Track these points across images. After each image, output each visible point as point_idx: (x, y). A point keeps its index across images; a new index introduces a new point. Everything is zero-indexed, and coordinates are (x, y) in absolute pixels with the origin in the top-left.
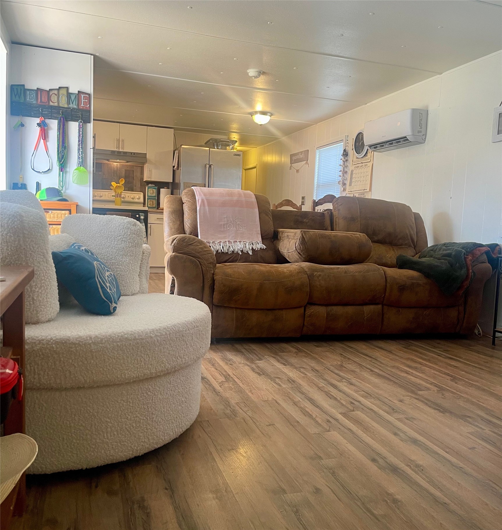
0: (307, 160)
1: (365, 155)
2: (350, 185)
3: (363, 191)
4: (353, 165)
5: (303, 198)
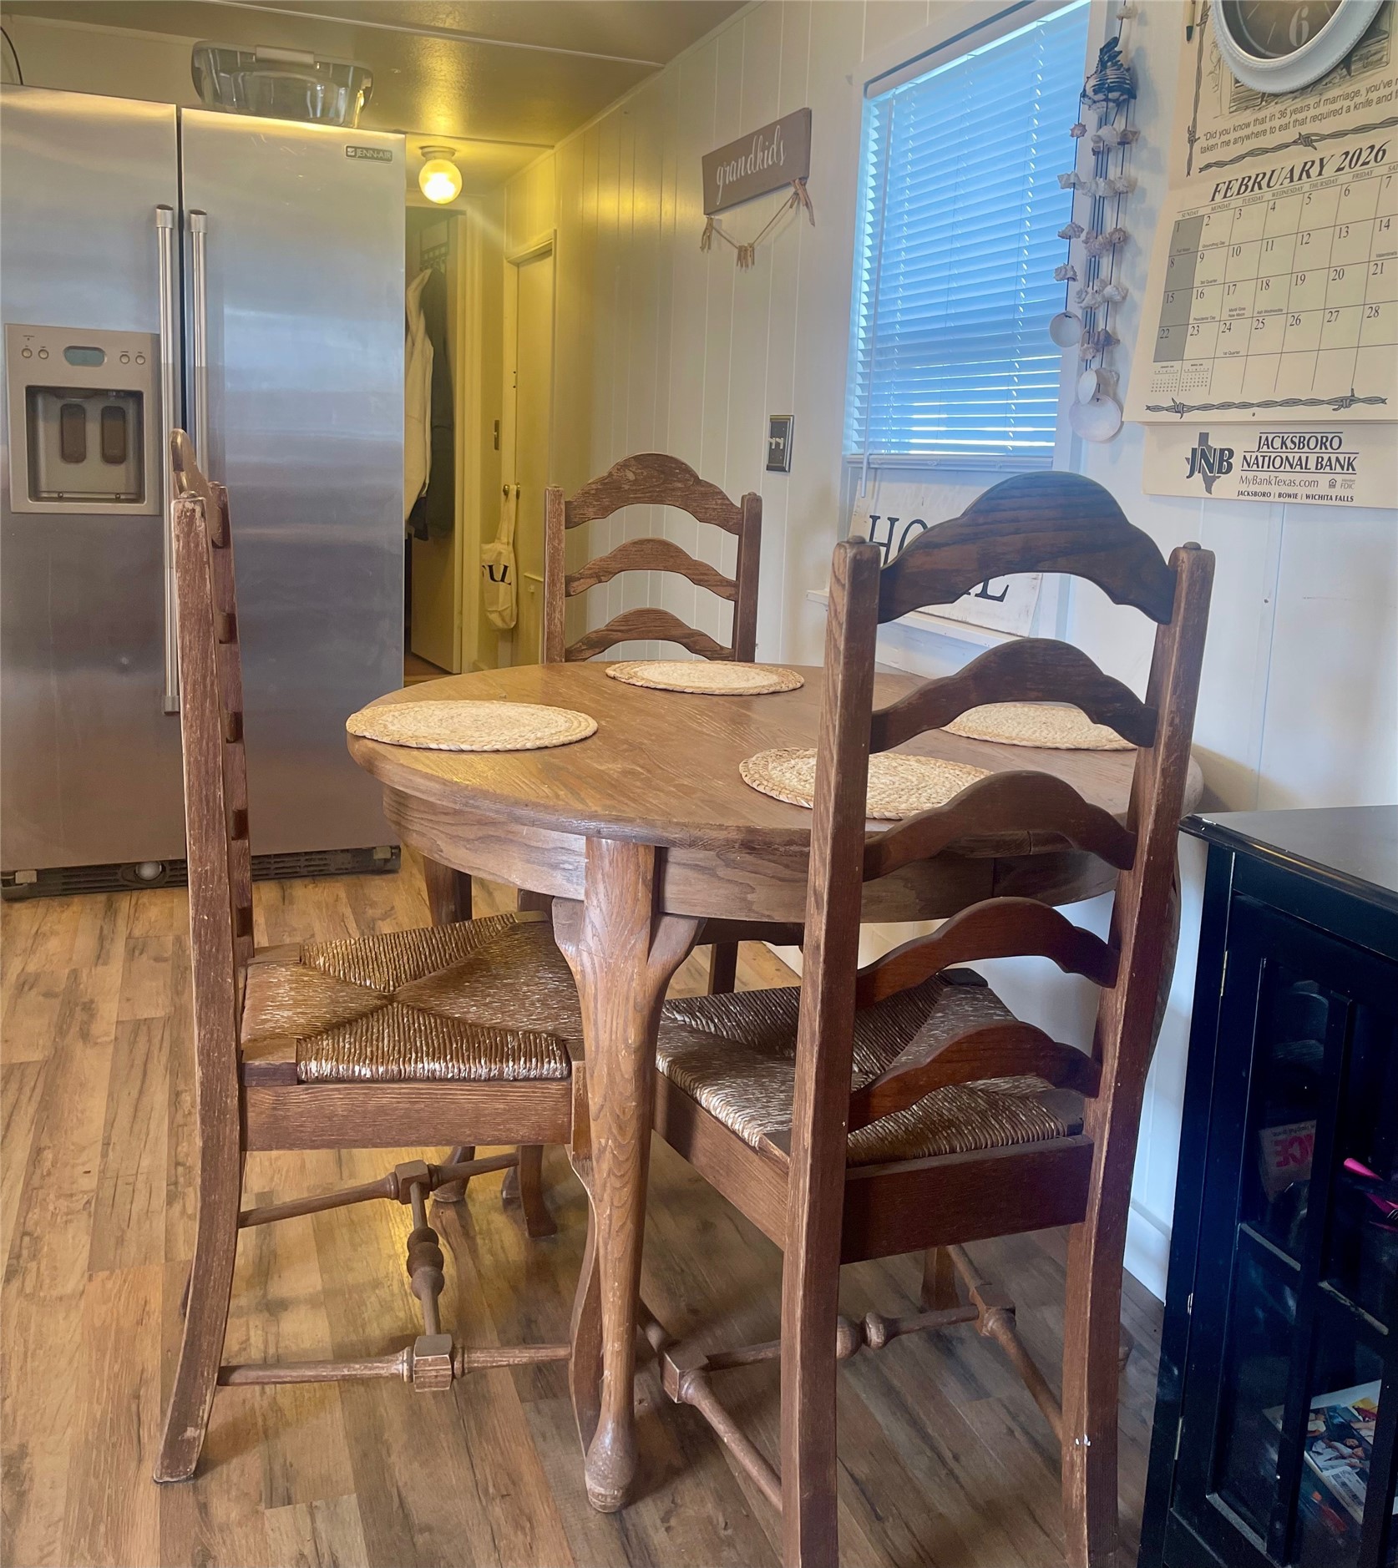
0: (803, 180)
1: (1346, 62)
2: (1170, 344)
3: (1325, 413)
4: (1201, 170)
5: (779, 427)
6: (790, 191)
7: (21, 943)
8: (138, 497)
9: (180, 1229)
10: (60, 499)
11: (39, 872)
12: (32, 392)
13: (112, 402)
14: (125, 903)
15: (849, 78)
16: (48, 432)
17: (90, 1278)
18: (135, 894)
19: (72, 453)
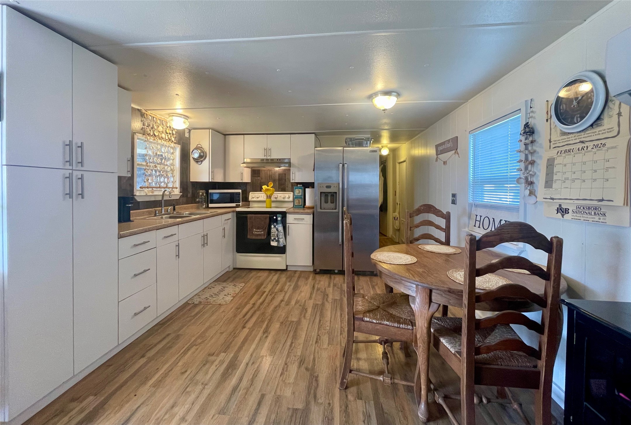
0: (457, 149)
3: (595, 202)
4: (553, 148)
5: (454, 195)
6: (454, 151)
7: (317, 282)
8: (336, 209)
9: (342, 339)
10: (324, 209)
11: (320, 270)
12: (321, 193)
13: (332, 194)
14: (333, 276)
15: (466, 131)
16: (323, 199)
17: (328, 346)
18: (334, 275)
19: (326, 202)
